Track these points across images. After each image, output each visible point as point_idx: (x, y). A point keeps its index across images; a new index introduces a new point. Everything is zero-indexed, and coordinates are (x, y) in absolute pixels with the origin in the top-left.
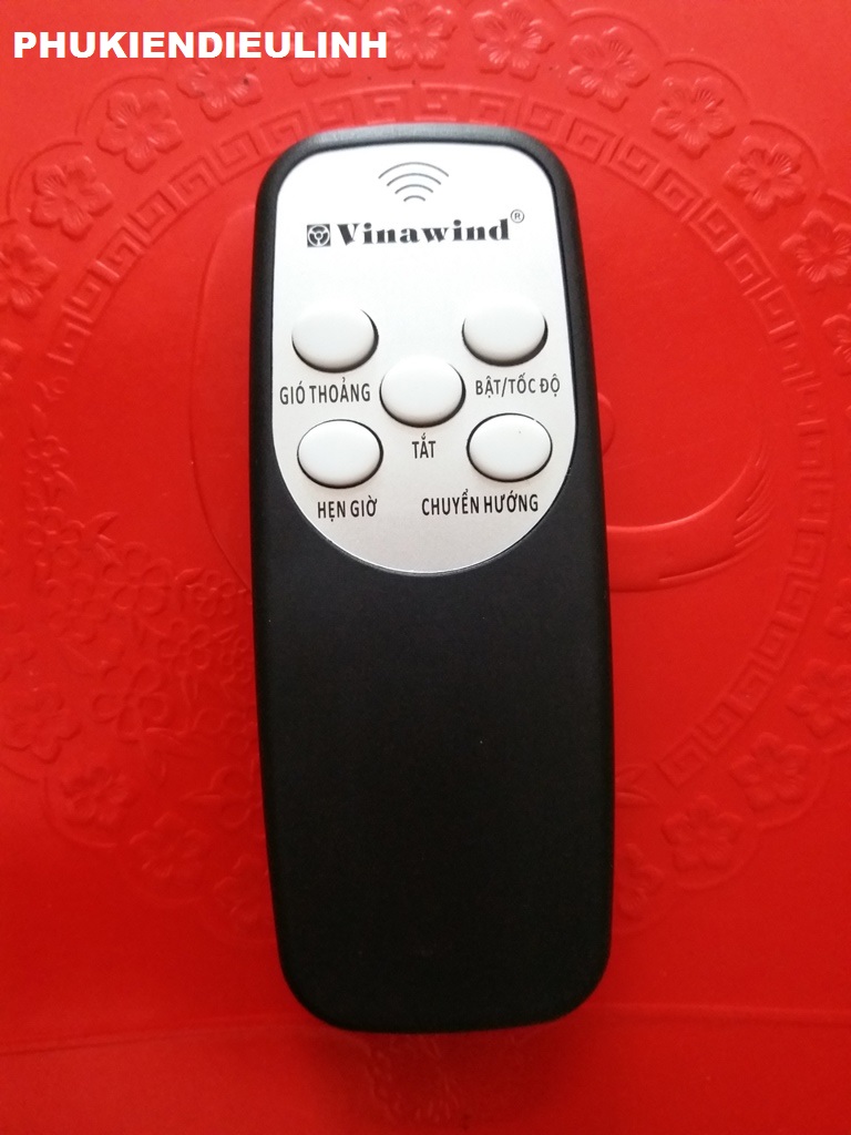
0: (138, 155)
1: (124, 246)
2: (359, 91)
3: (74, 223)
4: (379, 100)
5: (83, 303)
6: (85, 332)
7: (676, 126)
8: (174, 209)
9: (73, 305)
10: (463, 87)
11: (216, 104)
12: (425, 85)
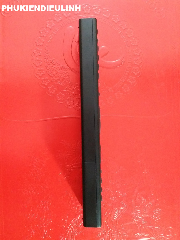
0: (58, 21)
1: (56, 30)
2: (81, 16)
3: (50, 27)
4: (83, 17)
5: (51, 36)
6: (52, 39)
7: (114, 20)
8: (61, 26)
9: (50, 36)
10: (92, 16)
11: (66, 16)
12: (88, 15)
